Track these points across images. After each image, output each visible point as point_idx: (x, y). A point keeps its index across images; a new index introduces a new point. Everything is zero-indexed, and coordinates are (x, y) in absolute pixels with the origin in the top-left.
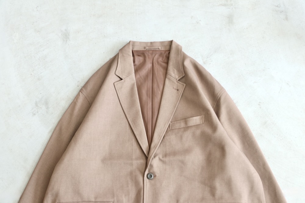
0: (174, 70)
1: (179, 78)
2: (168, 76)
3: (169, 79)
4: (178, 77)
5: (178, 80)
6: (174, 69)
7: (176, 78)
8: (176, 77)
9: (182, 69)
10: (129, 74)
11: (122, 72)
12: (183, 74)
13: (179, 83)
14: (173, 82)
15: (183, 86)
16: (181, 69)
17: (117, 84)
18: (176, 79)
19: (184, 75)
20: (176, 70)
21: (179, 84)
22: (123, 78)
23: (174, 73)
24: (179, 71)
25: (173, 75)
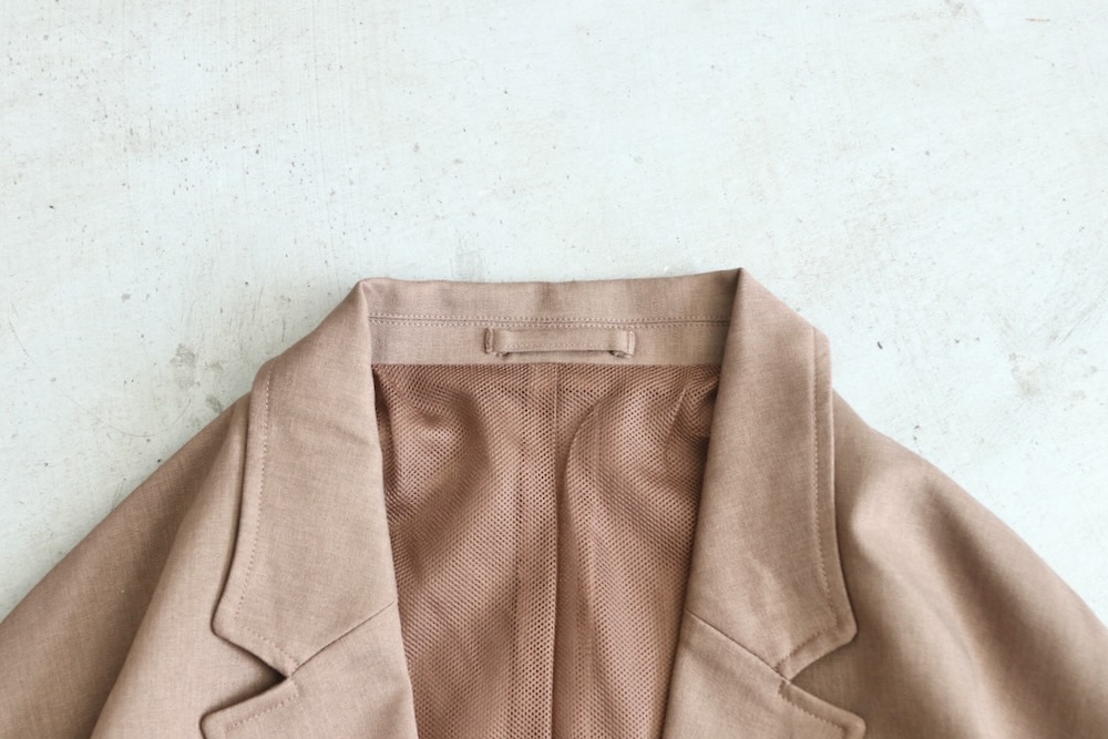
0: (756, 580)
1: (806, 659)
2: (703, 634)
3: (714, 665)
4: (795, 653)
5: (790, 674)
6: (756, 564)
7: (774, 654)
8: (773, 649)
9: (828, 571)
10: (347, 620)
11: (279, 602)
12: (840, 624)
13: (806, 707)
14: (748, 693)
15: (838, 732)
16: (821, 571)
17: (229, 728)
18: (778, 669)
19: (851, 630)
20: (778, 575)
21: (799, 713)
22: (288, 667)
23: (757, 605)
24: (798, 584)
25: (747, 623)
